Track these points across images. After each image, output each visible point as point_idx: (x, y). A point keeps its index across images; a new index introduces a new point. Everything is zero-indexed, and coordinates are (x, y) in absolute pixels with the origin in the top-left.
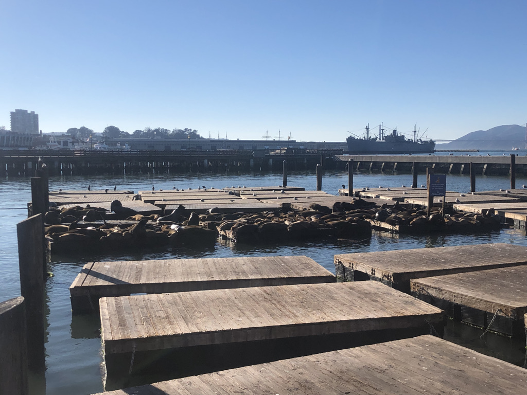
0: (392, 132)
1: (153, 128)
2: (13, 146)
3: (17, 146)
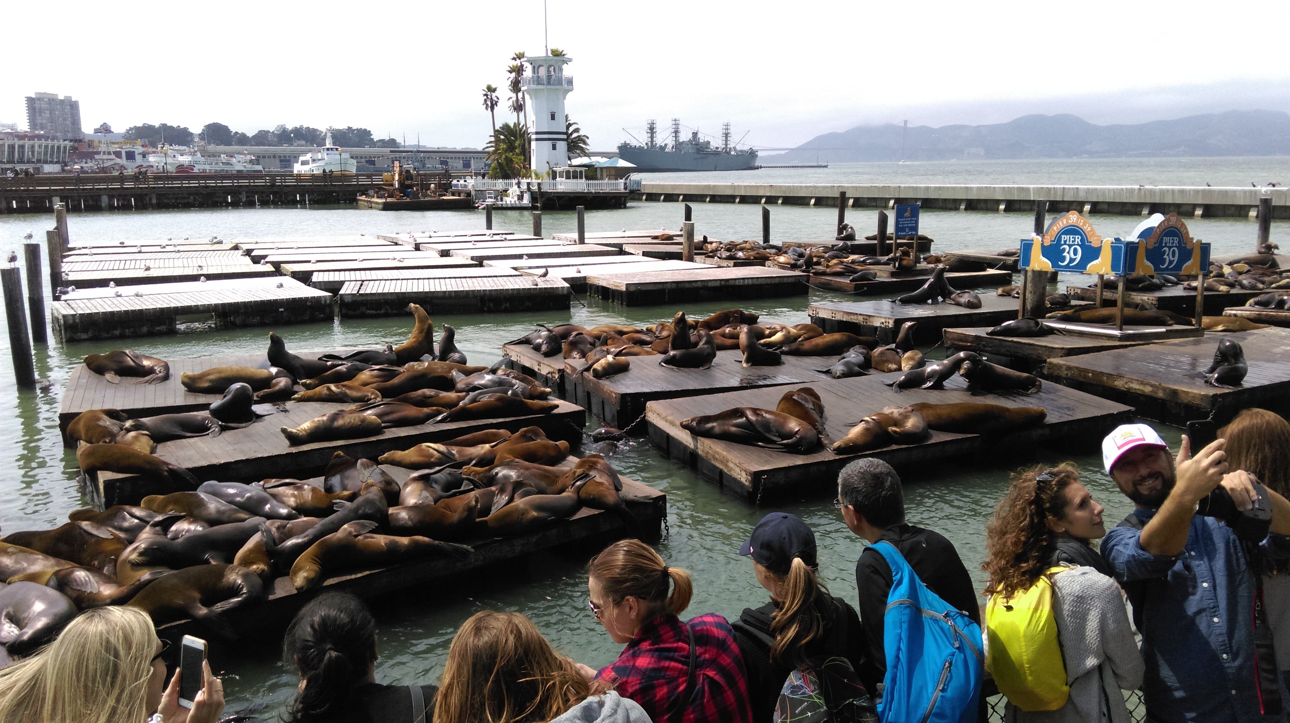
0: (690, 136)
1: (290, 127)
2: (33, 162)
3: (39, 161)
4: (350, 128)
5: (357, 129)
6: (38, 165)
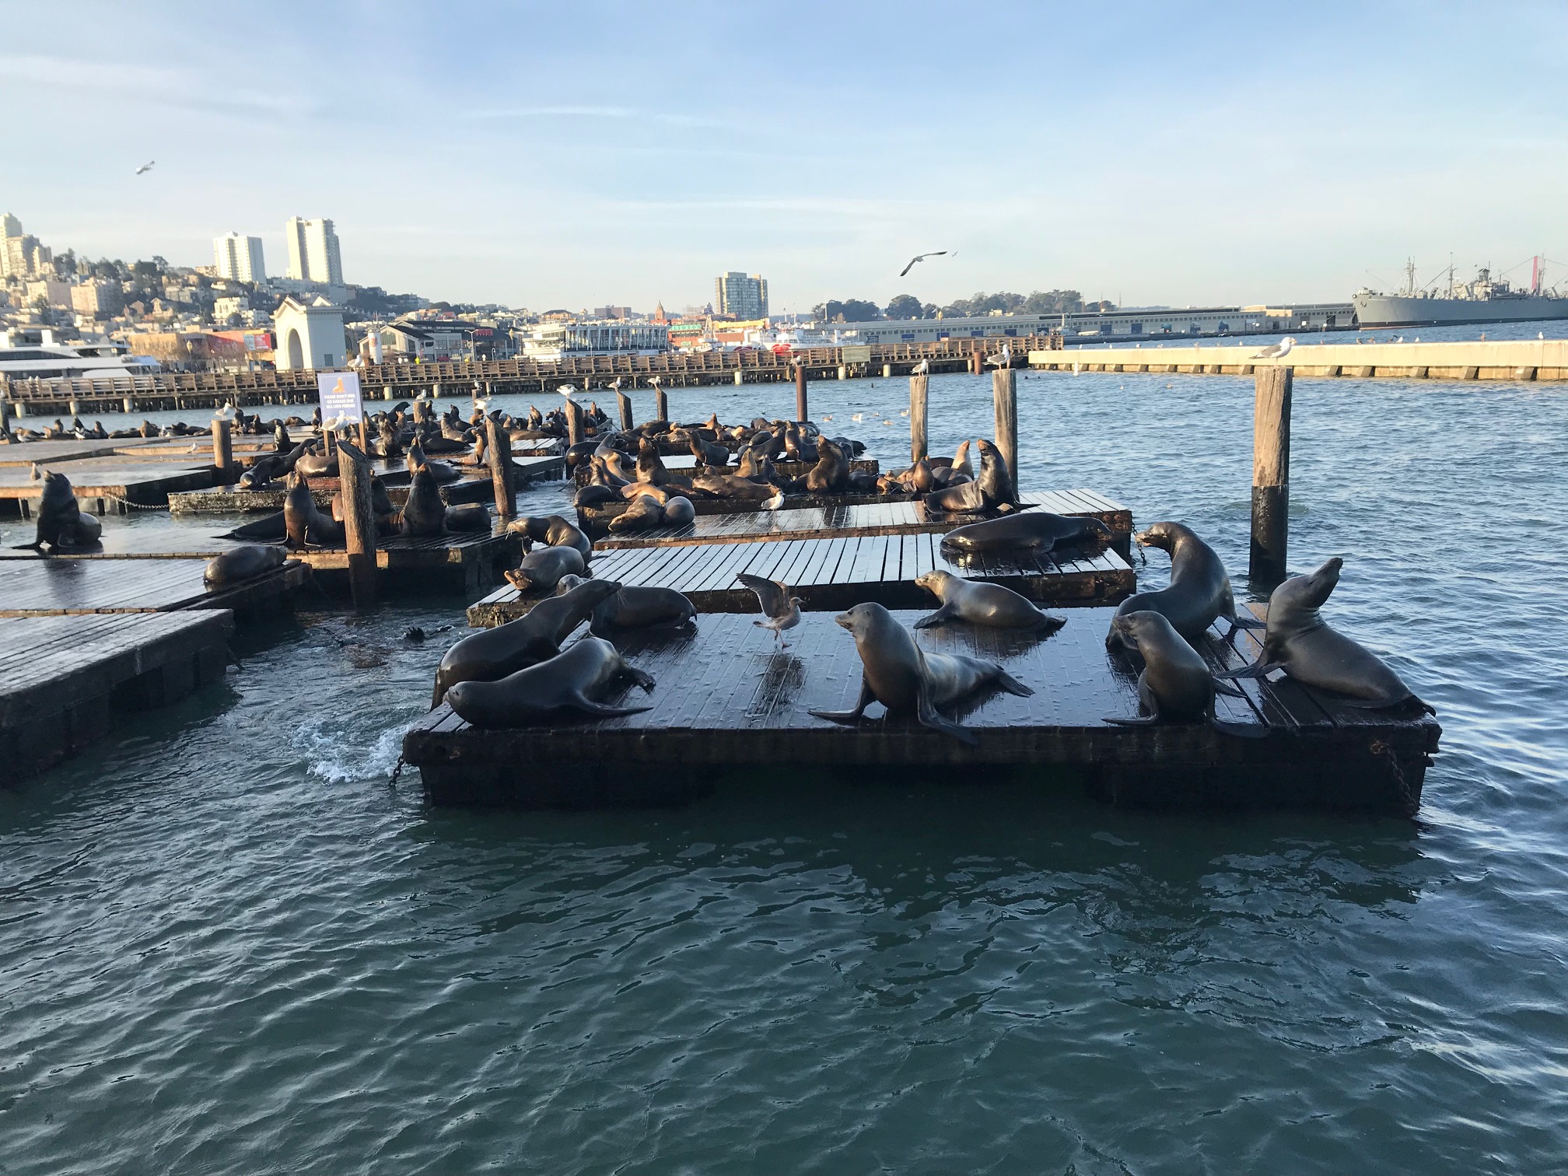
1: (989, 294)
2: (627, 348)
3: (633, 346)
6: (633, 351)
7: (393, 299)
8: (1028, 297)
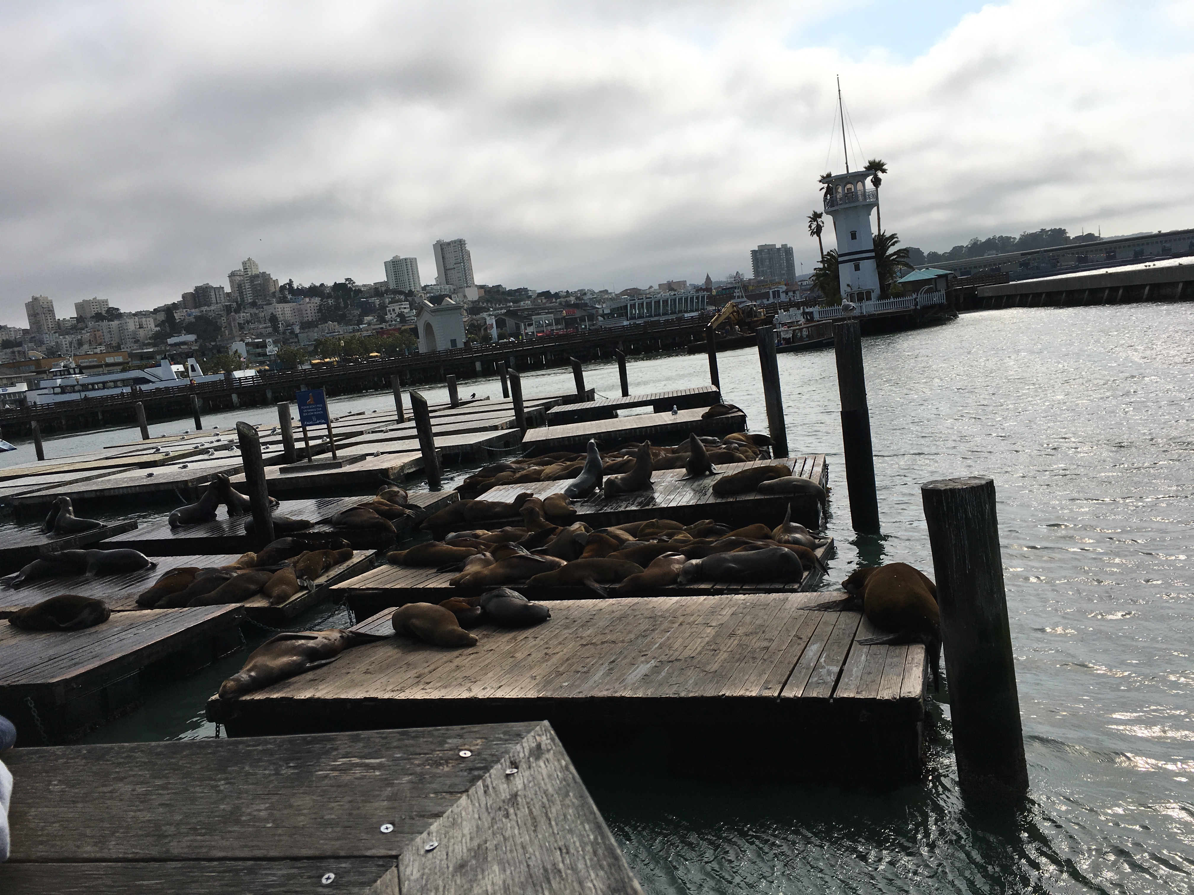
2: (675, 313)
3: (680, 311)
4: (1043, 230)
5: (1051, 230)
6: (680, 315)
7: (511, 293)
8: (1018, 237)
